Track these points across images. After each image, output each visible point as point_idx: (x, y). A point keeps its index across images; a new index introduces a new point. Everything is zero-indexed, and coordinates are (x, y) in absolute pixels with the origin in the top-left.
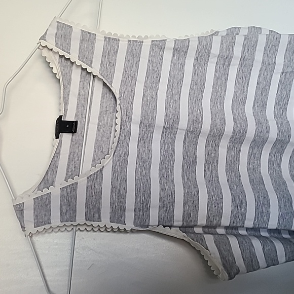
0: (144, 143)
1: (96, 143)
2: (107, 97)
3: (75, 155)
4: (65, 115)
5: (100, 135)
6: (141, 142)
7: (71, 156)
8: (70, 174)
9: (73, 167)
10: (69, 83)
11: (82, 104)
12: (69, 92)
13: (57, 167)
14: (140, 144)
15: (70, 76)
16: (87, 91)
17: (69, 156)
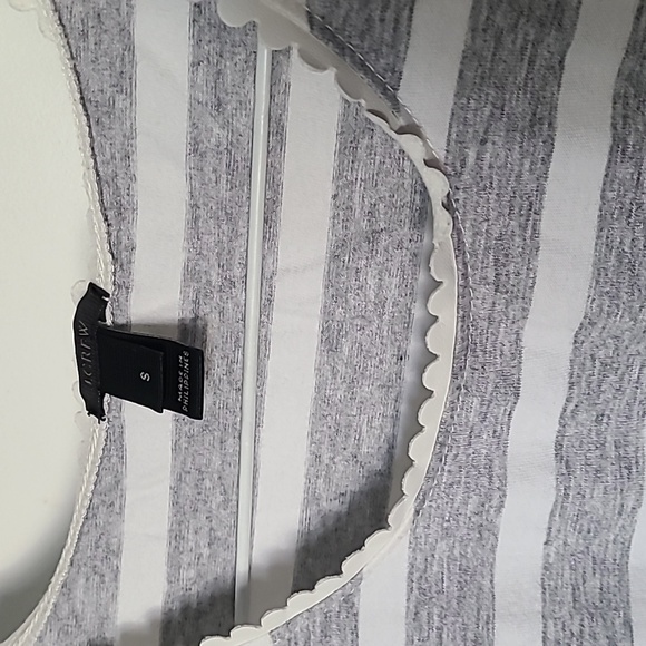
0: (598, 421)
1: (318, 416)
2: (371, 147)
3: (208, 483)
4: (123, 286)
5: (341, 369)
6: (582, 416)
7: (188, 490)
8: (192, 573)
9: (204, 541)
10: (123, 82)
11: (221, 206)
12: (130, 137)
13: (118, 554)
14: (570, 431)
15: (125, 32)
16: (240, 123)
17: (175, 491)
